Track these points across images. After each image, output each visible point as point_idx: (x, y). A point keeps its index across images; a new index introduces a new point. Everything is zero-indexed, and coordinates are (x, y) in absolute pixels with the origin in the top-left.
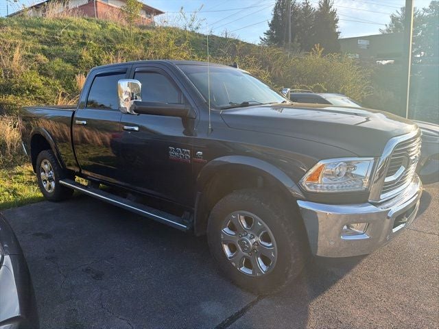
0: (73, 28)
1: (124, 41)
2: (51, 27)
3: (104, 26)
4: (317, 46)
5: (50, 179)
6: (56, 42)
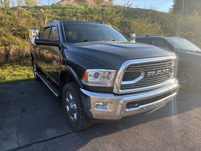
1: (93, 13)
4: (195, 11)
6: (64, 15)
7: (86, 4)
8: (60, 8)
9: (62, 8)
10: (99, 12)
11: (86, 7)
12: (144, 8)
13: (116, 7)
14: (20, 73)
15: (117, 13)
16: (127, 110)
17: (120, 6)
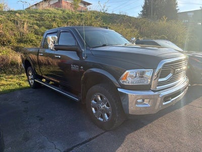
0: (50, 13)
1: (72, 18)
2: (41, 13)
3: (64, 11)
4: (164, 17)
5: (32, 79)
6: (43, 20)
7: (63, 8)
8: (37, 13)
9: (39, 13)
10: (78, 17)
13: (93, 12)
15: (95, 18)
16: (164, 104)
17: (96, 11)
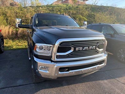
10: (75, 9)
11: (67, 5)
12: (106, 6)
13: (87, 5)
14: (22, 44)
15: (86, 9)
16: (60, 73)
17: (89, 5)
